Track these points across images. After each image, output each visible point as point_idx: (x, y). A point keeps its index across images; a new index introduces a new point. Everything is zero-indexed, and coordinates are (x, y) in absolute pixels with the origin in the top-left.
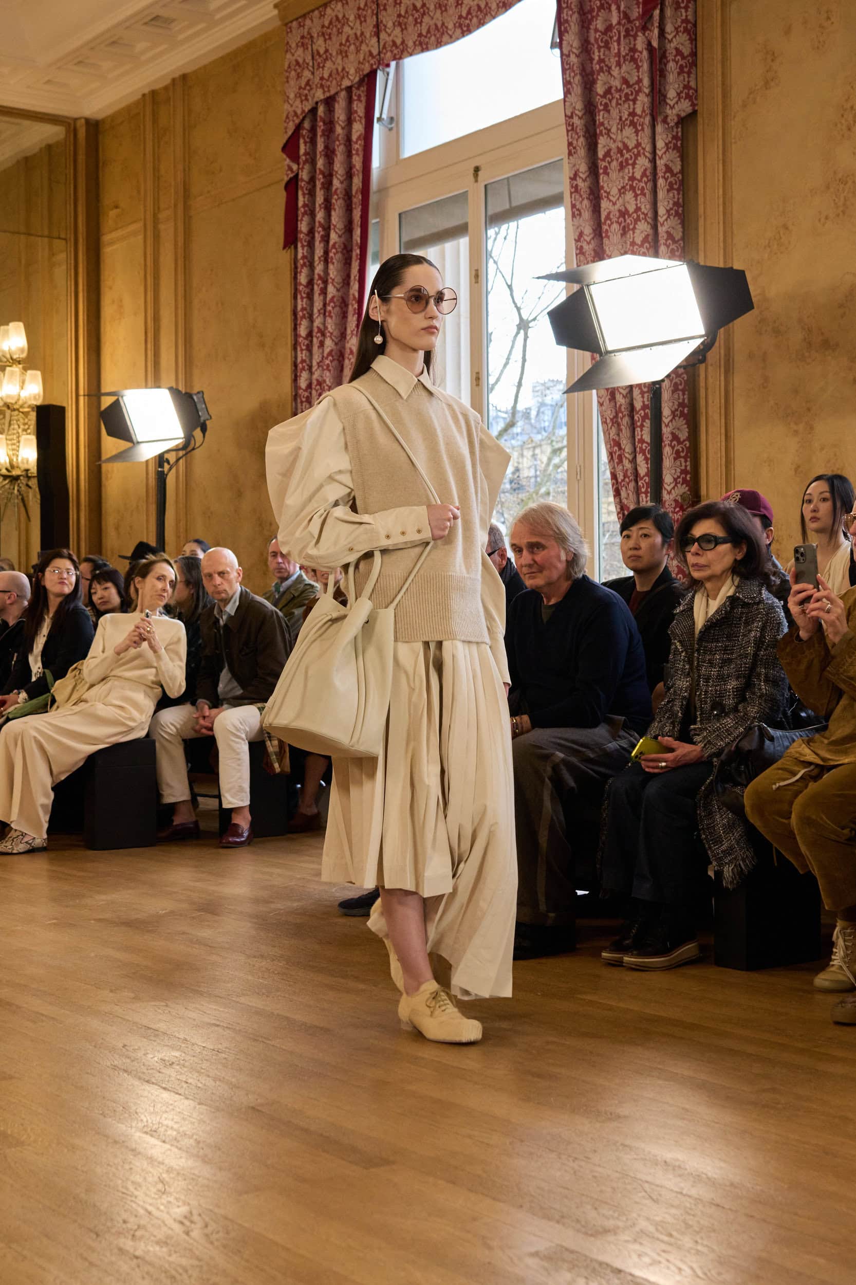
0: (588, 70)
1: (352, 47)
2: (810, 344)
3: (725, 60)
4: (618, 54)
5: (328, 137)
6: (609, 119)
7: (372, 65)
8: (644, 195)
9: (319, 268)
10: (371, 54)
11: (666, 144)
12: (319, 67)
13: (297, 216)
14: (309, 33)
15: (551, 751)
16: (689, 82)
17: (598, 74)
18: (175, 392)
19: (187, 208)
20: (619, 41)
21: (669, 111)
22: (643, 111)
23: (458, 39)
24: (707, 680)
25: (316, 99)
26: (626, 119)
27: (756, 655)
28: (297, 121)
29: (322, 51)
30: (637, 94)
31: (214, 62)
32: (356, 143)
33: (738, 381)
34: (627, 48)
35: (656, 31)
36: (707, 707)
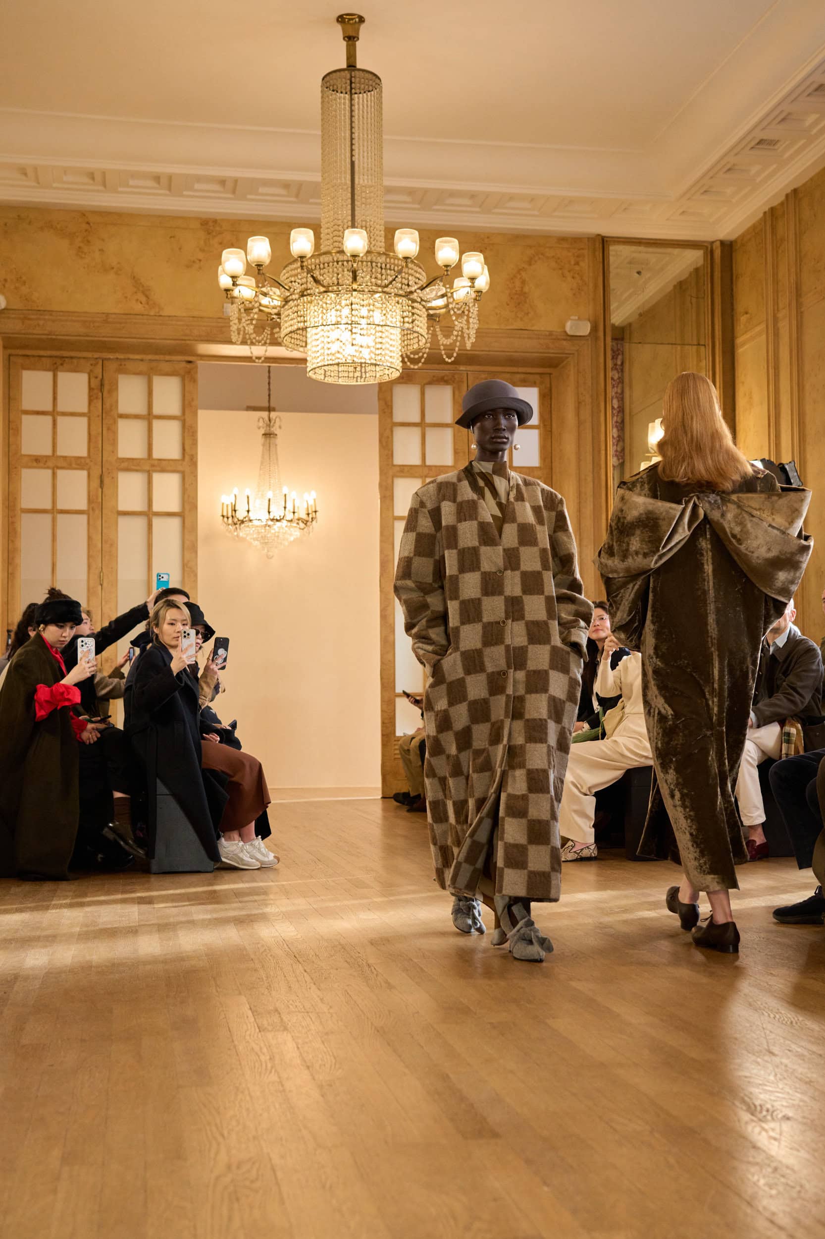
19: (799, 305)
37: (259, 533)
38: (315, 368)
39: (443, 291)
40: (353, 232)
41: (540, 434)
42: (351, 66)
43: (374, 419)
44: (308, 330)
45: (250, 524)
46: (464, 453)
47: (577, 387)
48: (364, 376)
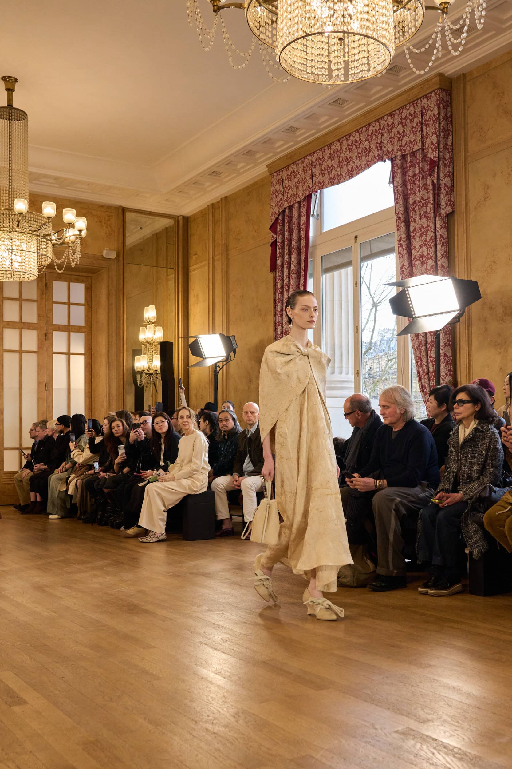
0: (406, 193)
1: (301, 184)
2: (505, 313)
3: (466, 188)
4: (419, 186)
5: (290, 223)
6: (415, 215)
7: (309, 192)
8: (431, 247)
9: (286, 281)
10: (309, 187)
11: (441, 226)
12: (286, 193)
13: (276, 258)
14: (281, 178)
15: (395, 497)
16: (450, 198)
17: (410, 195)
18: (222, 335)
19: (227, 254)
20: (419, 181)
21: (442, 211)
22: (430, 211)
23: (347, 180)
24: (465, 466)
25: (284, 207)
26: (423, 215)
27: (487, 455)
28: (276, 216)
29: (287, 186)
30: (428, 204)
31: (240, 190)
32: (302, 226)
33: (474, 330)
34: (423, 184)
35: (436, 176)
36: (465, 478)
41: (85, 309)
42: (10, 106)
46: (44, 316)
47: (108, 286)
48: (13, 277)
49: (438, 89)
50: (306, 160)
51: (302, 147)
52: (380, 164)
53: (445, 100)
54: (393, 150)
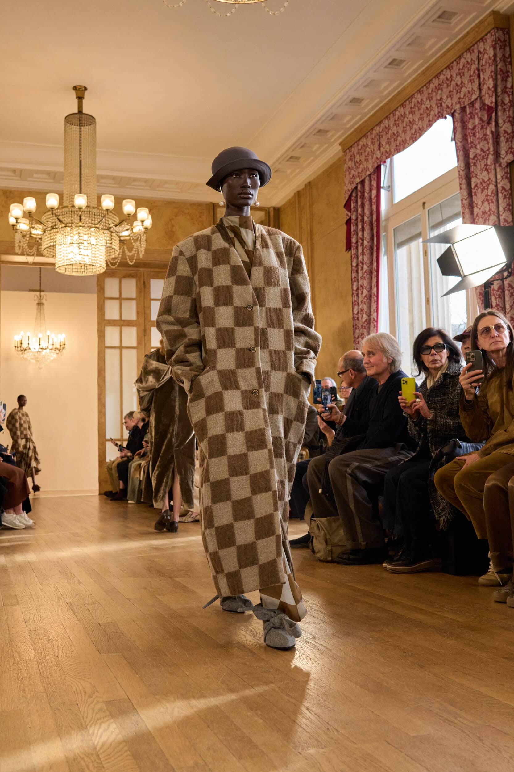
0: (467, 148)
1: (370, 157)
4: (479, 138)
5: (362, 198)
6: (476, 169)
7: (378, 163)
8: (492, 202)
9: (360, 258)
10: (377, 158)
11: (502, 177)
12: (357, 168)
13: (351, 236)
14: (353, 154)
17: (471, 149)
19: (312, 239)
20: (478, 132)
21: (502, 160)
22: (491, 163)
23: (411, 144)
25: (357, 183)
26: (484, 168)
28: (349, 193)
29: (358, 160)
30: (488, 155)
31: (320, 174)
32: (374, 199)
34: (482, 134)
35: (493, 123)
37: (34, 355)
38: (60, 267)
39: (128, 227)
40: (80, 196)
42: (80, 112)
43: (95, 296)
44: (57, 246)
45: (30, 351)
46: (142, 313)
48: (86, 271)
49: (493, 28)
50: (374, 132)
51: (369, 118)
52: (441, 121)
53: (502, 39)
54: (452, 104)
